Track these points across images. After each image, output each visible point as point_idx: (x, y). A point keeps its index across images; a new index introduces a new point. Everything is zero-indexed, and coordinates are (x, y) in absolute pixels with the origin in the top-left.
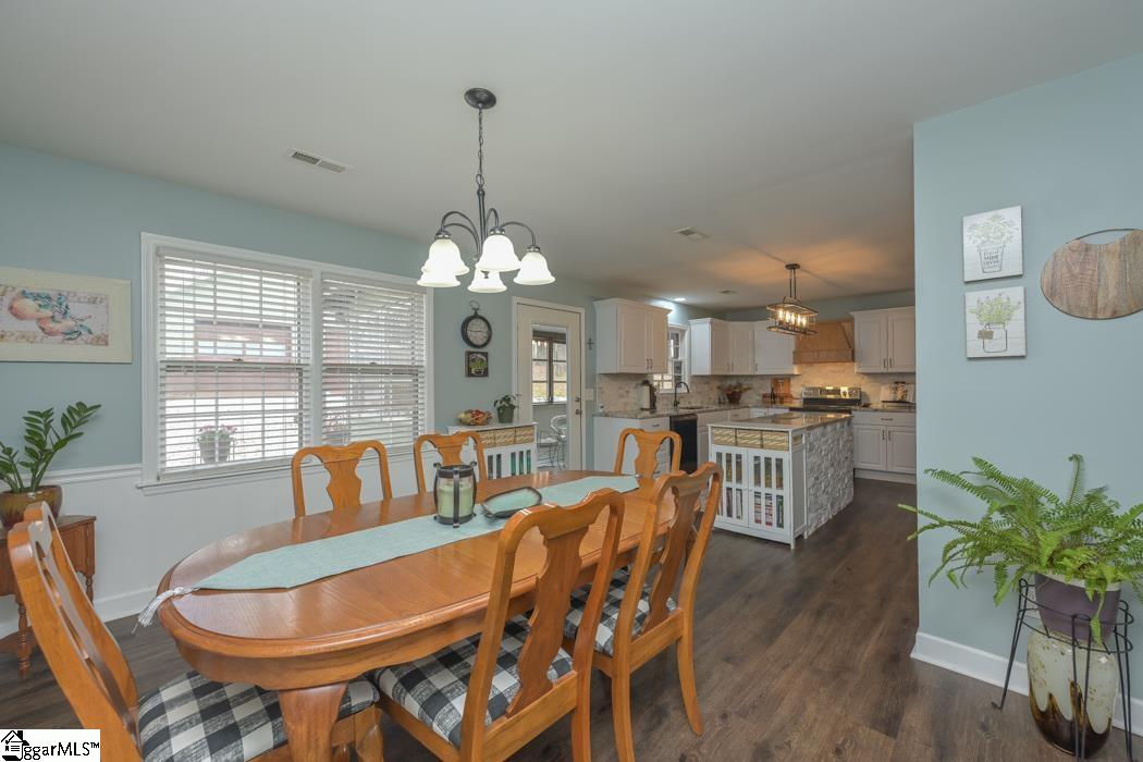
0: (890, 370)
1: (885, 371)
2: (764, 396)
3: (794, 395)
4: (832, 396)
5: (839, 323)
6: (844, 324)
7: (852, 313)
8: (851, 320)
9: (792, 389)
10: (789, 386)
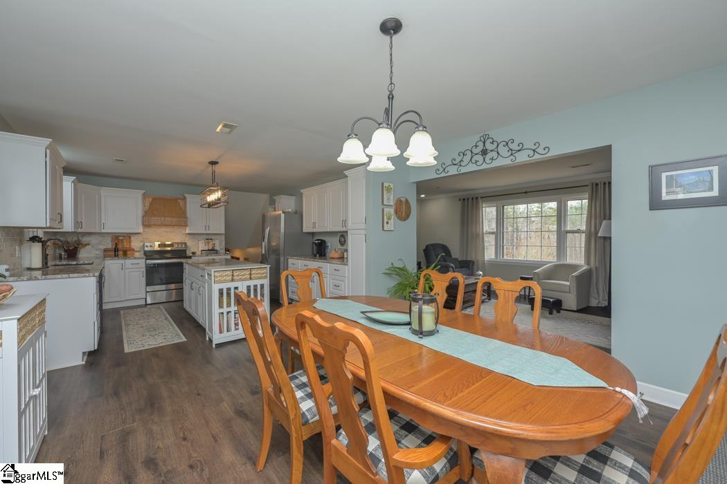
0: (208, 232)
1: (204, 232)
2: (105, 250)
3: (136, 250)
4: (169, 249)
5: (175, 200)
6: (179, 201)
7: (186, 195)
8: (184, 199)
9: (133, 244)
10: (130, 242)
